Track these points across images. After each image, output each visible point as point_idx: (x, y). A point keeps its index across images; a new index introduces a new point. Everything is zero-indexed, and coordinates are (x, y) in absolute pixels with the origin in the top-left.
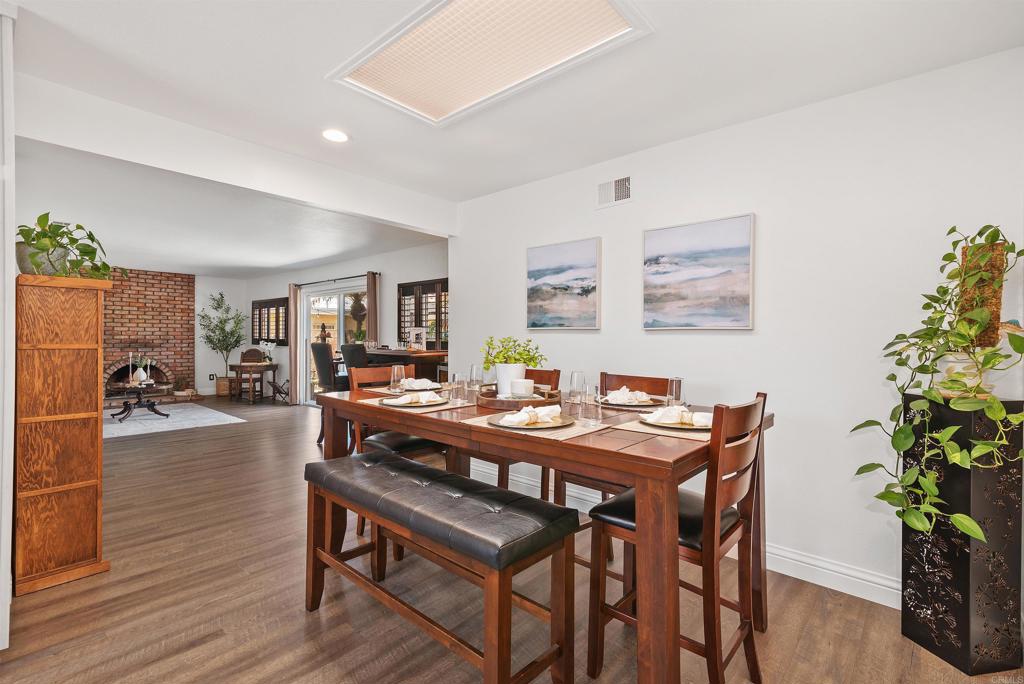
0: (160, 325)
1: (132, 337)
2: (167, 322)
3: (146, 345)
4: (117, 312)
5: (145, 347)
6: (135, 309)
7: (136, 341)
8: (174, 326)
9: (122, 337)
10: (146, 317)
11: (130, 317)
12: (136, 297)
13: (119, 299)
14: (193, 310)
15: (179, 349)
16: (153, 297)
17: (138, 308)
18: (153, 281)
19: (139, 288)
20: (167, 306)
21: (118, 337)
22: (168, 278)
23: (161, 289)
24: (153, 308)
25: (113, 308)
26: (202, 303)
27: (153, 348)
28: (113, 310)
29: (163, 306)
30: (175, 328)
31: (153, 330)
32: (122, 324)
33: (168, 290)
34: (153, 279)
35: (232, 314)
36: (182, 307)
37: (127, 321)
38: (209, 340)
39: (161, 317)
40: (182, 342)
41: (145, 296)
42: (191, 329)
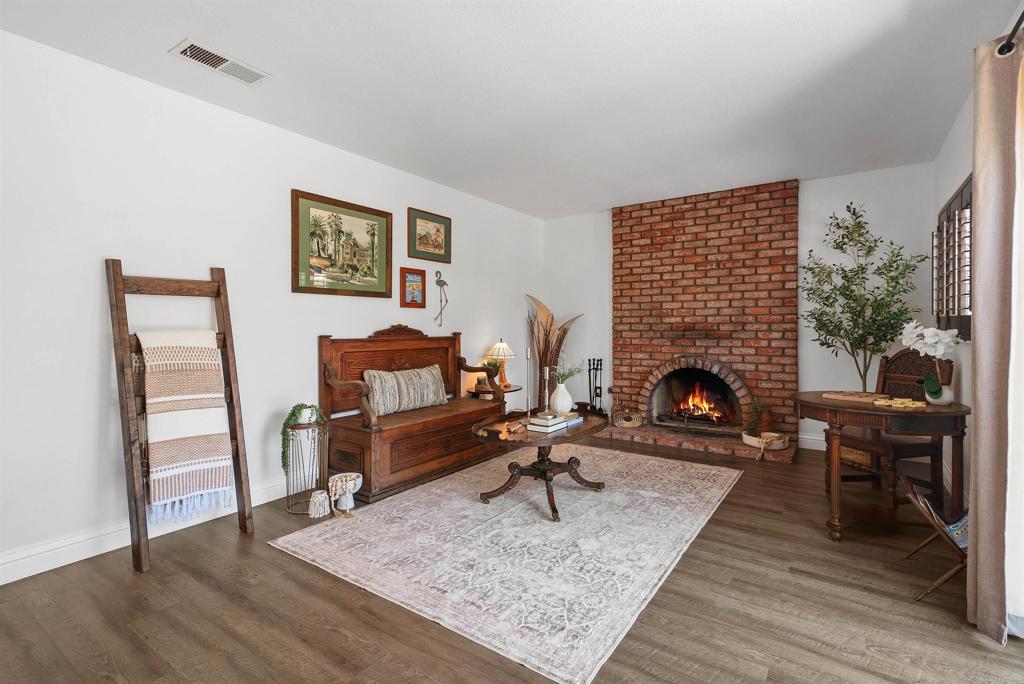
0: (730, 296)
1: (687, 320)
2: (742, 287)
3: (710, 333)
4: (666, 277)
5: (707, 337)
6: (692, 267)
7: (691, 328)
8: (756, 294)
9: (673, 320)
10: (707, 281)
11: (684, 282)
12: (693, 245)
13: (668, 254)
14: (795, 256)
15: (764, 343)
16: (718, 242)
17: (696, 265)
18: (718, 211)
19: (696, 229)
20: (743, 256)
21: (667, 320)
22: (745, 199)
23: (732, 222)
24: (718, 263)
25: (661, 269)
26: (814, 241)
27: (719, 338)
28: (662, 274)
29: (736, 256)
30: (757, 300)
31: (718, 305)
32: (673, 295)
33: (745, 223)
34: (719, 206)
35: (880, 257)
36: (770, 253)
37: (680, 290)
38: (823, 325)
39: (731, 280)
40: (770, 330)
41: (707, 240)
42: (791, 301)
